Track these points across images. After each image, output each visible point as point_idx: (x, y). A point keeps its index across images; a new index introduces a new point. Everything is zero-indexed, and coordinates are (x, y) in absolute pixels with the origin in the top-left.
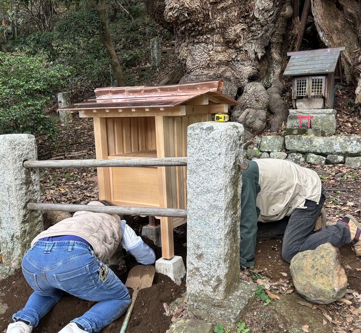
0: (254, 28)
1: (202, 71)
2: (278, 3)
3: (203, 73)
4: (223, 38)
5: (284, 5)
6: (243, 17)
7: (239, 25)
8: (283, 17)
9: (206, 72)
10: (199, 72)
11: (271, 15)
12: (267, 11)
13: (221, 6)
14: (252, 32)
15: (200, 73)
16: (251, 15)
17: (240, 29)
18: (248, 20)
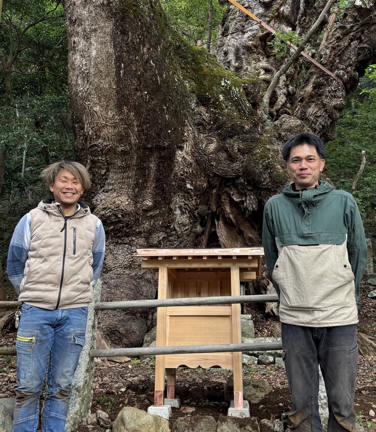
0: (172, 238)
1: (124, 270)
2: (192, 221)
3: (124, 272)
4: (147, 242)
5: (196, 224)
6: (165, 227)
7: (161, 233)
8: (194, 233)
9: (127, 272)
10: (120, 271)
11: (186, 230)
12: (184, 225)
13: (151, 214)
14: (170, 241)
15: (122, 272)
16: (172, 227)
17: (163, 236)
18: (168, 231)
